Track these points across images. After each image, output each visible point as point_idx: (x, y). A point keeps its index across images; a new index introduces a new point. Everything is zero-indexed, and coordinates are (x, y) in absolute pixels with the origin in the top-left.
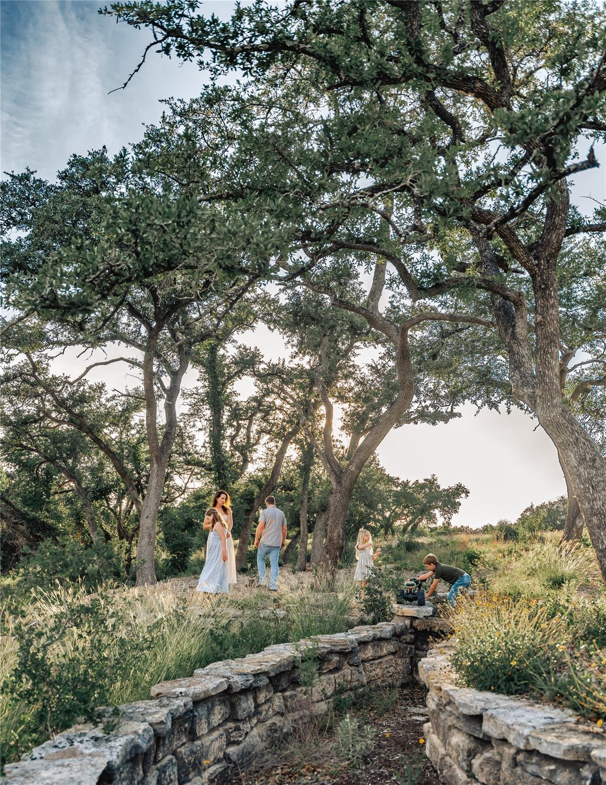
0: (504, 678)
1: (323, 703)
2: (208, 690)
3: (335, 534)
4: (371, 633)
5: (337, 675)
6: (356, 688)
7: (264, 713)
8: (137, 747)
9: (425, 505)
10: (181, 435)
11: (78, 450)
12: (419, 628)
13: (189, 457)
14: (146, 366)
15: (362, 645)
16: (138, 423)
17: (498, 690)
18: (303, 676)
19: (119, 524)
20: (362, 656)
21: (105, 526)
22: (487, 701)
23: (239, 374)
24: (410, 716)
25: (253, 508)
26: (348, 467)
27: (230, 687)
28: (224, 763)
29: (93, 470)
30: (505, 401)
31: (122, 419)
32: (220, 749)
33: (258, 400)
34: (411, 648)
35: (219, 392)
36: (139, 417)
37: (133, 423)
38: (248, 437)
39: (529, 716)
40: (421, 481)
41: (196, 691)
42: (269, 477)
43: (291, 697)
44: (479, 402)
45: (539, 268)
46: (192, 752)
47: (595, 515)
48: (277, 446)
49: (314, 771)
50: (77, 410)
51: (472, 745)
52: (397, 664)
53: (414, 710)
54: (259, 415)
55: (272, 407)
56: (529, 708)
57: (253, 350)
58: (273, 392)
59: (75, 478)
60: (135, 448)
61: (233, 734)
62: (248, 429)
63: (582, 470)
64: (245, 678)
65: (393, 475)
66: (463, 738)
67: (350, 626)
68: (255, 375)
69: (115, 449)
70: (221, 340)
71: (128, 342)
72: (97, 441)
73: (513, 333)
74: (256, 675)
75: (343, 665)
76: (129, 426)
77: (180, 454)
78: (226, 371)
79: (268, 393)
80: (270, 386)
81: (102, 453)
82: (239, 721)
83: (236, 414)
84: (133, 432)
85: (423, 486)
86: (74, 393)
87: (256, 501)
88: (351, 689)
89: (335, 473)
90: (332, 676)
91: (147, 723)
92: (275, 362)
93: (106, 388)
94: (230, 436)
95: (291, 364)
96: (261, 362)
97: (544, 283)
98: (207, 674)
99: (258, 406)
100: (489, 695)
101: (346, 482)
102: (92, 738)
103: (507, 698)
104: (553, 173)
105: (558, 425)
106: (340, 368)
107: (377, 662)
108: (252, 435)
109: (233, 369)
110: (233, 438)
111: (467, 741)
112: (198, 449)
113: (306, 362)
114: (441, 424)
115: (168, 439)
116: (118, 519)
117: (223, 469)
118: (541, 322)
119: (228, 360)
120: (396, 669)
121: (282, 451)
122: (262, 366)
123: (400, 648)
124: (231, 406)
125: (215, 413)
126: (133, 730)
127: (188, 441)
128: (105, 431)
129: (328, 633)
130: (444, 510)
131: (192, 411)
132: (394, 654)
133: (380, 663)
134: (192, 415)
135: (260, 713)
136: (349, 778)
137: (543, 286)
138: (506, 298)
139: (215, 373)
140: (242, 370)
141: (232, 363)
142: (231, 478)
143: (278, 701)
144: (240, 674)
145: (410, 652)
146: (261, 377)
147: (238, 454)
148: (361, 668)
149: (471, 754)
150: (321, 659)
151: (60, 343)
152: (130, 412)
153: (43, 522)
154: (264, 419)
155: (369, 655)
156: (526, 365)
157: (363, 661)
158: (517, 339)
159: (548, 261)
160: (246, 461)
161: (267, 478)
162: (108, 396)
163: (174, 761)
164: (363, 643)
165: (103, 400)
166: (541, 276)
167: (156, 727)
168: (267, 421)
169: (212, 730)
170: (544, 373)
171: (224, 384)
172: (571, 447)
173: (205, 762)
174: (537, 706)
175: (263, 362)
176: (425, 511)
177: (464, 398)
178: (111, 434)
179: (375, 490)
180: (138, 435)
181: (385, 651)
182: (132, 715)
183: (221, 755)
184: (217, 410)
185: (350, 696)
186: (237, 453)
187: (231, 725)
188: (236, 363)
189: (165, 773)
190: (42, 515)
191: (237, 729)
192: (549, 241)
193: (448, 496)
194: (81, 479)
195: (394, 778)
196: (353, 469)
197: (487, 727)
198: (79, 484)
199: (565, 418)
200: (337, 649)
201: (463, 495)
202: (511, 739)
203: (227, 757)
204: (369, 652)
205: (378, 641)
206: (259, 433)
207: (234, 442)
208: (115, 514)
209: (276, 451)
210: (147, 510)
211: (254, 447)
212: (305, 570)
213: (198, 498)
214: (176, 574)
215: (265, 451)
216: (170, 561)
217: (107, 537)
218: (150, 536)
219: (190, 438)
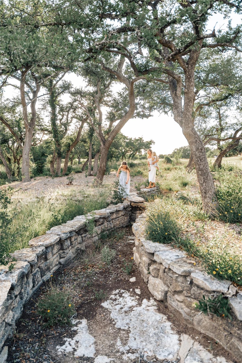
0: (163, 238)
1: (97, 237)
2: (51, 243)
3: (102, 165)
4: (115, 209)
5: (102, 226)
6: (109, 229)
7: (74, 244)
8: (23, 273)
9: (138, 147)
10: (38, 117)
12: (133, 206)
13: (42, 127)
14: (22, 89)
15: (112, 214)
16: (19, 111)
17: (160, 242)
18: (89, 228)
19: (14, 154)
20: (112, 217)
21: (7, 155)
22: (156, 247)
23: (63, 92)
24: (129, 240)
26: (108, 138)
27: (60, 239)
28: (59, 266)
30: (171, 111)
31: (12, 110)
32: (57, 261)
33: (71, 104)
34: (130, 213)
35: (54, 100)
36: (19, 109)
37: (17, 111)
38: (67, 120)
39: (170, 255)
40: (137, 138)
41: (47, 243)
42: (76, 137)
43: (85, 237)
44: (161, 111)
45: (188, 69)
46: (46, 265)
47: (200, 170)
48: (79, 125)
49: (93, 267)
51: (150, 262)
52: (124, 219)
53: (130, 237)
54: (72, 110)
55: (77, 107)
56: (171, 251)
57: (68, 82)
58: (77, 100)
60: (18, 122)
61: (62, 255)
62: (67, 116)
63: (197, 153)
64: (66, 234)
65: (126, 136)
66: (147, 259)
67: (108, 205)
68: (70, 93)
69: (9, 123)
73: (176, 93)
74: (71, 232)
75: (104, 222)
76: (15, 113)
77: (38, 126)
78: (57, 91)
79: (75, 100)
80: (76, 98)
82: (64, 250)
83: (62, 110)
84: (17, 115)
85: (137, 140)
88: (107, 230)
89: (103, 141)
90: (100, 227)
91: (27, 262)
92: (78, 88)
94: (60, 119)
95: (85, 89)
96: (72, 88)
97: (189, 76)
98: (51, 233)
99: (72, 107)
100: (157, 244)
101: (107, 144)
102: (5, 272)
103: (163, 245)
104: (197, 37)
105: (190, 135)
106: (105, 92)
107: (117, 219)
108: (69, 119)
109: (61, 90)
110: (61, 120)
111: (148, 260)
112: (46, 123)
113: (91, 89)
114: (145, 119)
115: (32, 121)
116: (13, 152)
117: (57, 134)
118: (187, 92)
119: (58, 86)
120: (124, 221)
121: (82, 127)
123: (126, 213)
124: (59, 106)
126: (22, 266)
127: (41, 120)
128: (5, 114)
129: (99, 209)
130: (145, 150)
131: (43, 107)
132: (123, 215)
133: (118, 219)
134: (43, 109)
135: (73, 244)
136: (106, 269)
137: (189, 77)
138: (174, 78)
139: (52, 91)
140: (64, 91)
142: (60, 137)
143: (79, 239)
144: (64, 233)
145: (130, 214)
146: (73, 94)
147: (63, 127)
148: (111, 222)
149: (149, 265)
150: (96, 221)
152: (15, 107)
154: (74, 112)
155: (114, 217)
156: (180, 108)
157: (112, 219)
158: (177, 96)
159: (192, 66)
160: (66, 130)
161: (75, 138)
162: (5, 99)
163: (39, 270)
164: (112, 213)
165: (3, 101)
166: (189, 72)
167: (31, 262)
168: (75, 113)
169: (53, 255)
170: (186, 113)
171: (56, 97)
172: (194, 143)
173: (51, 267)
174: (174, 249)
176: (138, 150)
177: (155, 109)
178: (8, 116)
179: (119, 142)
180: (19, 117)
181: (120, 215)
182: (21, 258)
183: (58, 263)
184: (53, 108)
185: (107, 233)
187: (61, 251)
188: (61, 87)
189: (35, 276)
191: (64, 252)
192: (193, 57)
193: (147, 144)
195: (122, 269)
196: (110, 139)
197: (155, 258)
199: (192, 132)
200: (102, 217)
201: (153, 144)
202: (164, 264)
203: (60, 263)
204: (114, 216)
205: (117, 211)
206: (72, 118)
207: (61, 122)
208: (12, 150)
209: (79, 127)
210: (25, 151)
211: (70, 124)
212: (91, 175)
213: (47, 143)
214: (39, 175)
215: (75, 126)
216: (36, 169)
217: (9, 160)
218: (27, 162)
219: (42, 119)
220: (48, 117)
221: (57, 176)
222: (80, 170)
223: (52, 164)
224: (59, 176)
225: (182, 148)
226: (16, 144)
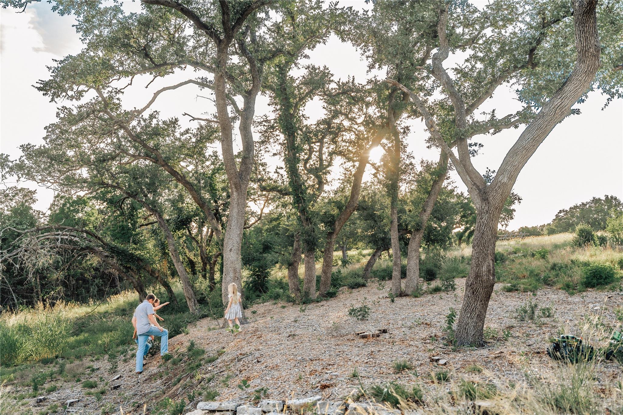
10: (254, 162)
11: (157, 184)
13: (263, 184)
14: (217, 87)
16: (212, 154)
19: (202, 252)
23: (310, 94)
25: (334, 230)
29: (173, 203)
33: (327, 122)
35: (291, 115)
37: (207, 155)
38: (321, 160)
48: (354, 166)
50: (151, 144)
54: (329, 137)
55: (340, 128)
57: (322, 69)
58: (342, 114)
59: (156, 211)
60: (211, 179)
62: (320, 151)
68: (325, 96)
69: (192, 180)
70: (293, 56)
71: (196, 64)
72: (174, 173)
76: (204, 157)
78: (296, 92)
79: (336, 114)
81: (180, 186)
83: (307, 138)
84: (208, 163)
86: (147, 126)
87: (337, 223)
89: (478, 187)
92: (344, 80)
93: (179, 123)
94: (303, 160)
99: (328, 128)
101: (496, 198)
108: (324, 157)
109: (305, 89)
110: (306, 161)
112: (271, 175)
115: (246, 164)
116: (200, 247)
117: (302, 193)
119: (297, 82)
122: (333, 86)
124: (302, 130)
125: (289, 136)
127: (261, 168)
128: (183, 164)
139: (286, 94)
140: (312, 90)
141: (302, 84)
147: (313, 177)
151: (126, 73)
152: (203, 143)
153: (132, 254)
154: (334, 141)
160: (321, 183)
162: (182, 130)
165: (177, 135)
171: (296, 106)
175: (332, 81)
178: (188, 166)
180: (212, 167)
184: (290, 133)
186: (311, 176)
188: (306, 83)
190: (131, 248)
194: (162, 212)
196: (505, 180)
198: (160, 217)
201: (516, 201)
206: (331, 154)
207: (308, 166)
208: (197, 242)
209: (354, 171)
210: (230, 242)
211: (328, 169)
212: (402, 294)
213: (272, 220)
214: (258, 296)
215: (342, 170)
216: (251, 283)
217: (192, 264)
218: (235, 271)
219: (263, 165)
220: (278, 156)
221: (306, 300)
222: (361, 280)
223: (292, 269)
224: (312, 301)
225: (576, 207)
226: (205, 229)
